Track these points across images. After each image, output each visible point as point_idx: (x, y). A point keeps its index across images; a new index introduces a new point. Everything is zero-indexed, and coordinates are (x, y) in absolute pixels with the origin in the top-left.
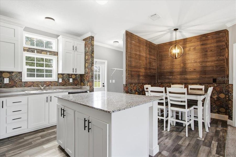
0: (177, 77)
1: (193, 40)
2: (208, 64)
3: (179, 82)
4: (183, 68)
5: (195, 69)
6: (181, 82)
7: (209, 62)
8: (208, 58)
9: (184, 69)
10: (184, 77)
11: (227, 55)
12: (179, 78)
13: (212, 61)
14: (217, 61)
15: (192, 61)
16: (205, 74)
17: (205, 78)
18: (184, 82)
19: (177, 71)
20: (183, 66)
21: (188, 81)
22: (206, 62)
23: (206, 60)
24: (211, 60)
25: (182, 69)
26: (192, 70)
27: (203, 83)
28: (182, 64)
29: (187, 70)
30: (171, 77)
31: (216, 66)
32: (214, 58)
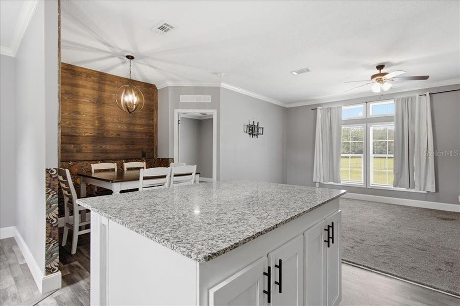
0: (86, 147)
1: (116, 82)
2: (137, 128)
3: (91, 159)
4: (99, 129)
5: (119, 135)
6: (96, 158)
7: (138, 125)
8: (137, 119)
9: (101, 132)
10: (101, 147)
11: (155, 119)
12: (91, 150)
13: (141, 125)
14: (146, 125)
15: (116, 121)
16: (133, 145)
17: (133, 150)
18: (100, 158)
19: (86, 135)
20: (99, 125)
21: (108, 155)
22: (135, 125)
23: (134, 122)
24: (140, 123)
25: (96, 132)
26: (114, 135)
27: (131, 158)
28: (97, 122)
29: (105, 134)
30: (73, 146)
31: (146, 133)
32: (143, 122)
